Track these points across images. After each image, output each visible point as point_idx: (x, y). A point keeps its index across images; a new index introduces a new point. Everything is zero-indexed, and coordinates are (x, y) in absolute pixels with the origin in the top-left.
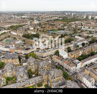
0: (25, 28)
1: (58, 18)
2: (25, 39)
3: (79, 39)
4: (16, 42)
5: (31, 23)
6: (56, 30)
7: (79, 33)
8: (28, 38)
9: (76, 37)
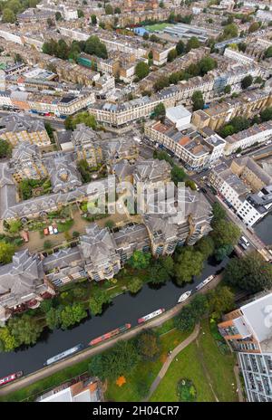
6: (161, 22)
7: (241, 36)
9: (229, 53)
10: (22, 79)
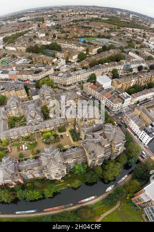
0: (28, 37)
1: (100, 17)
2: (31, 54)
3: (134, 58)
4: (17, 63)
5: (39, 26)
6: (93, 37)
8: (37, 53)
9: (130, 53)
10: (15, 65)
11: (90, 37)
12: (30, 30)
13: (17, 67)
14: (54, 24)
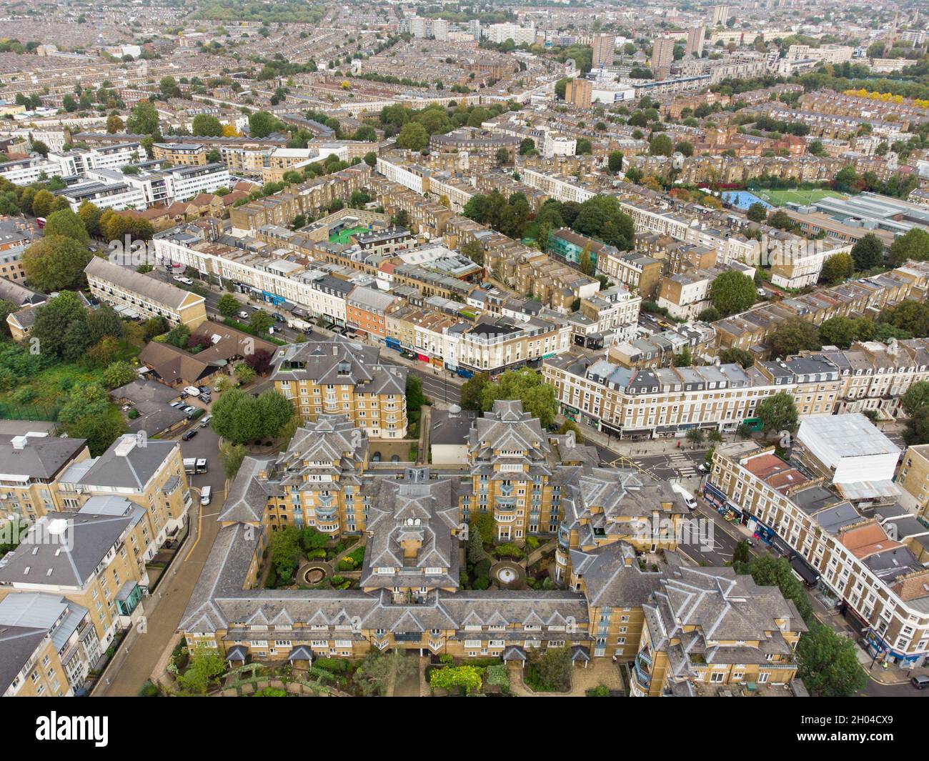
0: (497, 139)
2: (483, 233)
4: (405, 257)
5: (560, 93)
8: (513, 233)
10: (392, 264)
11: (792, 184)
12: (515, 107)
13: (403, 276)
14: (630, 95)
